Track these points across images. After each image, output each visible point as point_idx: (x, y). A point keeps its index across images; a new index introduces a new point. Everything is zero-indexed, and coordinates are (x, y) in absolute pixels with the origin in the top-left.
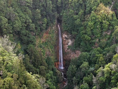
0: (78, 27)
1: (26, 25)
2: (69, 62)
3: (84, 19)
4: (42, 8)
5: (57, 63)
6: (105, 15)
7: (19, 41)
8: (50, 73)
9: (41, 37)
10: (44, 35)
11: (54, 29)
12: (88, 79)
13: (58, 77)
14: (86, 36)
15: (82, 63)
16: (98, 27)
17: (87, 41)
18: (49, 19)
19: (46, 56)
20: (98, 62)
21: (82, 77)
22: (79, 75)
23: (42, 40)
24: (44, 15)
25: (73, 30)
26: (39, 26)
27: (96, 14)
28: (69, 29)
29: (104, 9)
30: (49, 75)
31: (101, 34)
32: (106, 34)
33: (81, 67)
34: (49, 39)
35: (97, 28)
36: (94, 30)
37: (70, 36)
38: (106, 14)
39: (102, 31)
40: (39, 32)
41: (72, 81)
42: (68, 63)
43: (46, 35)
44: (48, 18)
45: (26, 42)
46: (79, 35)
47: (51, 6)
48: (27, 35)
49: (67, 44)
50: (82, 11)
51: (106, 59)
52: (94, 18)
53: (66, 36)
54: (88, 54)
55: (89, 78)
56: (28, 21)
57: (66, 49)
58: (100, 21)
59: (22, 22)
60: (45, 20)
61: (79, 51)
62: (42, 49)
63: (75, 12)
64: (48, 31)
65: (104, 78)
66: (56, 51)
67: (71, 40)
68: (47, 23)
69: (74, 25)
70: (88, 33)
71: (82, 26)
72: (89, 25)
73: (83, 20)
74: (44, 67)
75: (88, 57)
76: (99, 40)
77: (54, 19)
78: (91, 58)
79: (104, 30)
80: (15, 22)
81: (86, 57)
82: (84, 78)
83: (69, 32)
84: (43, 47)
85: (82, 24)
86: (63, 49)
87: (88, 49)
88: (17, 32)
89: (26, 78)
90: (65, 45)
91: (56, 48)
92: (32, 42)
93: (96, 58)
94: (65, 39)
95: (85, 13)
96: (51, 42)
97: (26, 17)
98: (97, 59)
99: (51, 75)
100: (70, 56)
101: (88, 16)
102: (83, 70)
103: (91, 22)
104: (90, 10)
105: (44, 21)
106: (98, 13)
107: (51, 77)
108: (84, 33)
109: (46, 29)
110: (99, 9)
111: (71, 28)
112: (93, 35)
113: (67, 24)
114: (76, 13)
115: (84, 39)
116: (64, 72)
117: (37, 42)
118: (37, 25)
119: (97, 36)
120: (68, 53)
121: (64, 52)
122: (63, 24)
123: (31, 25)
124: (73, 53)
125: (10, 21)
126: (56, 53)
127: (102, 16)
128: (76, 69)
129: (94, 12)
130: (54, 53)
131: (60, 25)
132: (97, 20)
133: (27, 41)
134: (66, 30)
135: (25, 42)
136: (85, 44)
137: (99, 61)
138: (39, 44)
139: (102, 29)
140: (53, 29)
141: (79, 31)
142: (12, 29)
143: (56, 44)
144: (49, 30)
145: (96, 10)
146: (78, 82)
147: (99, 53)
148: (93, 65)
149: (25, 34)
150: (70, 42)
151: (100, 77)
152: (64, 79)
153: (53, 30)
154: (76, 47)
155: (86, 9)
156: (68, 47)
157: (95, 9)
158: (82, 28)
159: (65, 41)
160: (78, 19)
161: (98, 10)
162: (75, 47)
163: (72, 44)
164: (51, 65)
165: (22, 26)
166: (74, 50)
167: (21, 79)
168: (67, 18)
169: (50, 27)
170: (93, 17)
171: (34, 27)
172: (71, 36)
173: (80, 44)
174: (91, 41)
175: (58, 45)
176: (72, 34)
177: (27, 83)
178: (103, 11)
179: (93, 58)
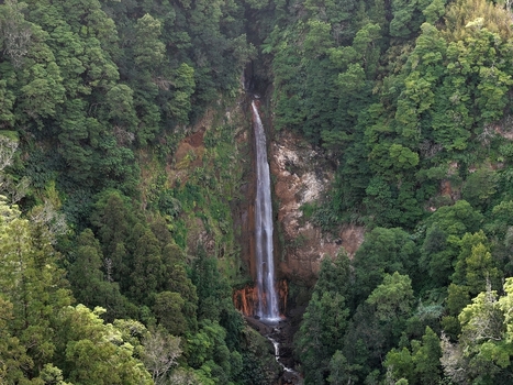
0: (351, 104)
1: (86, 90)
2: (309, 287)
3: (381, 68)
4: (172, 13)
5: (247, 293)
6: (491, 38)
7: (54, 174)
8: (209, 333)
9: (167, 160)
10: (180, 151)
11: (230, 122)
12: (414, 358)
13: (252, 362)
14: (396, 147)
15: (375, 282)
16: (454, 97)
17: (399, 176)
18: (208, 70)
19: (188, 253)
20: (464, 273)
21: (376, 354)
22: (360, 341)
23: (173, 172)
24: (178, 46)
25: (329, 121)
26: (157, 100)
27: (446, 37)
28: (305, 119)
29: (485, 12)
30: (207, 344)
31: (469, 135)
32: (498, 135)
33: (371, 300)
34: (209, 170)
35: (453, 106)
36: (437, 117)
37: (313, 153)
38: (497, 36)
39: (478, 119)
40: (154, 132)
41: (326, 374)
42: (302, 291)
43: (193, 149)
44: (203, 61)
45: (88, 178)
46: (356, 145)
47: (214, 5)
48: (95, 141)
49: (298, 198)
50: (371, 26)
51: (501, 255)
52: (432, 54)
53: (292, 156)
54: (406, 235)
55: (419, 352)
56: (97, 70)
57: (294, 222)
58: (468, 68)
59: (69, 74)
60: (188, 70)
61: (360, 229)
62: (168, 217)
63: (339, 31)
64: (204, 129)
65: (505, 347)
66: (239, 233)
67: (319, 177)
68: (198, 91)
69: (331, 95)
70: (405, 130)
71: (372, 98)
72: (407, 92)
73: (380, 72)
74: (178, 295)
75: (405, 253)
76: (463, 167)
77: (232, 71)
78: (423, 258)
79: (485, 114)
80: (32, 71)
81: (398, 250)
82: (393, 354)
83: (305, 132)
84: (176, 208)
85: (375, 90)
86: (279, 223)
87: (406, 215)
88: (40, 123)
89: (65, 331)
90: (286, 201)
91: (245, 216)
92: (117, 178)
93: (450, 252)
94: (285, 173)
95: (386, 39)
96: (219, 186)
97: (89, 51)
98: (453, 258)
99: (216, 342)
100: (311, 256)
101: (405, 48)
102: (383, 318)
103: (421, 76)
104: (413, 19)
105: (183, 80)
106: (456, 33)
107: (216, 351)
108: (387, 135)
109: (193, 117)
110: (458, 13)
111: (315, 112)
112: (433, 143)
113: (297, 97)
114: (342, 35)
115: (387, 164)
116: (280, 338)
117: (145, 184)
118: (145, 93)
119: (449, 147)
120: (305, 242)
121: (282, 238)
122: (274, 96)
123: (115, 88)
124: (326, 242)
125: (7, 68)
126: (240, 242)
127: (473, 48)
128: (347, 312)
129: (434, 29)
130: (231, 242)
131: (263, 103)
132: (451, 66)
133: (92, 169)
134: (290, 127)
135: (84, 177)
136: (391, 190)
137: (465, 265)
138: (157, 194)
139: (475, 110)
140: (226, 120)
141: (356, 127)
142: (15, 106)
143: (241, 196)
144: (208, 128)
145: (441, 21)
146: (356, 379)
147: (462, 227)
148: (433, 293)
149: (84, 135)
150: (312, 188)
151: (481, 342)
152: (282, 373)
153: (229, 128)
154: (342, 210)
155: (390, 18)
156: (301, 214)
157: (437, 12)
158: (375, 108)
159: (289, 180)
160: (350, 66)
161: (451, 21)
162: (336, 208)
163: (323, 195)
164: (217, 296)
165: (68, 94)
166: (335, 224)
167: (35, 331)
168: (296, 65)
169: (209, 113)
170: (431, 50)
171: (128, 100)
172: (316, 157)
173: (361, 193)
174: (422, 171)
175: (253, 203)
176: (321, 141)
177: (69, 354)
178: (481, 20)
179: (433, 255)
